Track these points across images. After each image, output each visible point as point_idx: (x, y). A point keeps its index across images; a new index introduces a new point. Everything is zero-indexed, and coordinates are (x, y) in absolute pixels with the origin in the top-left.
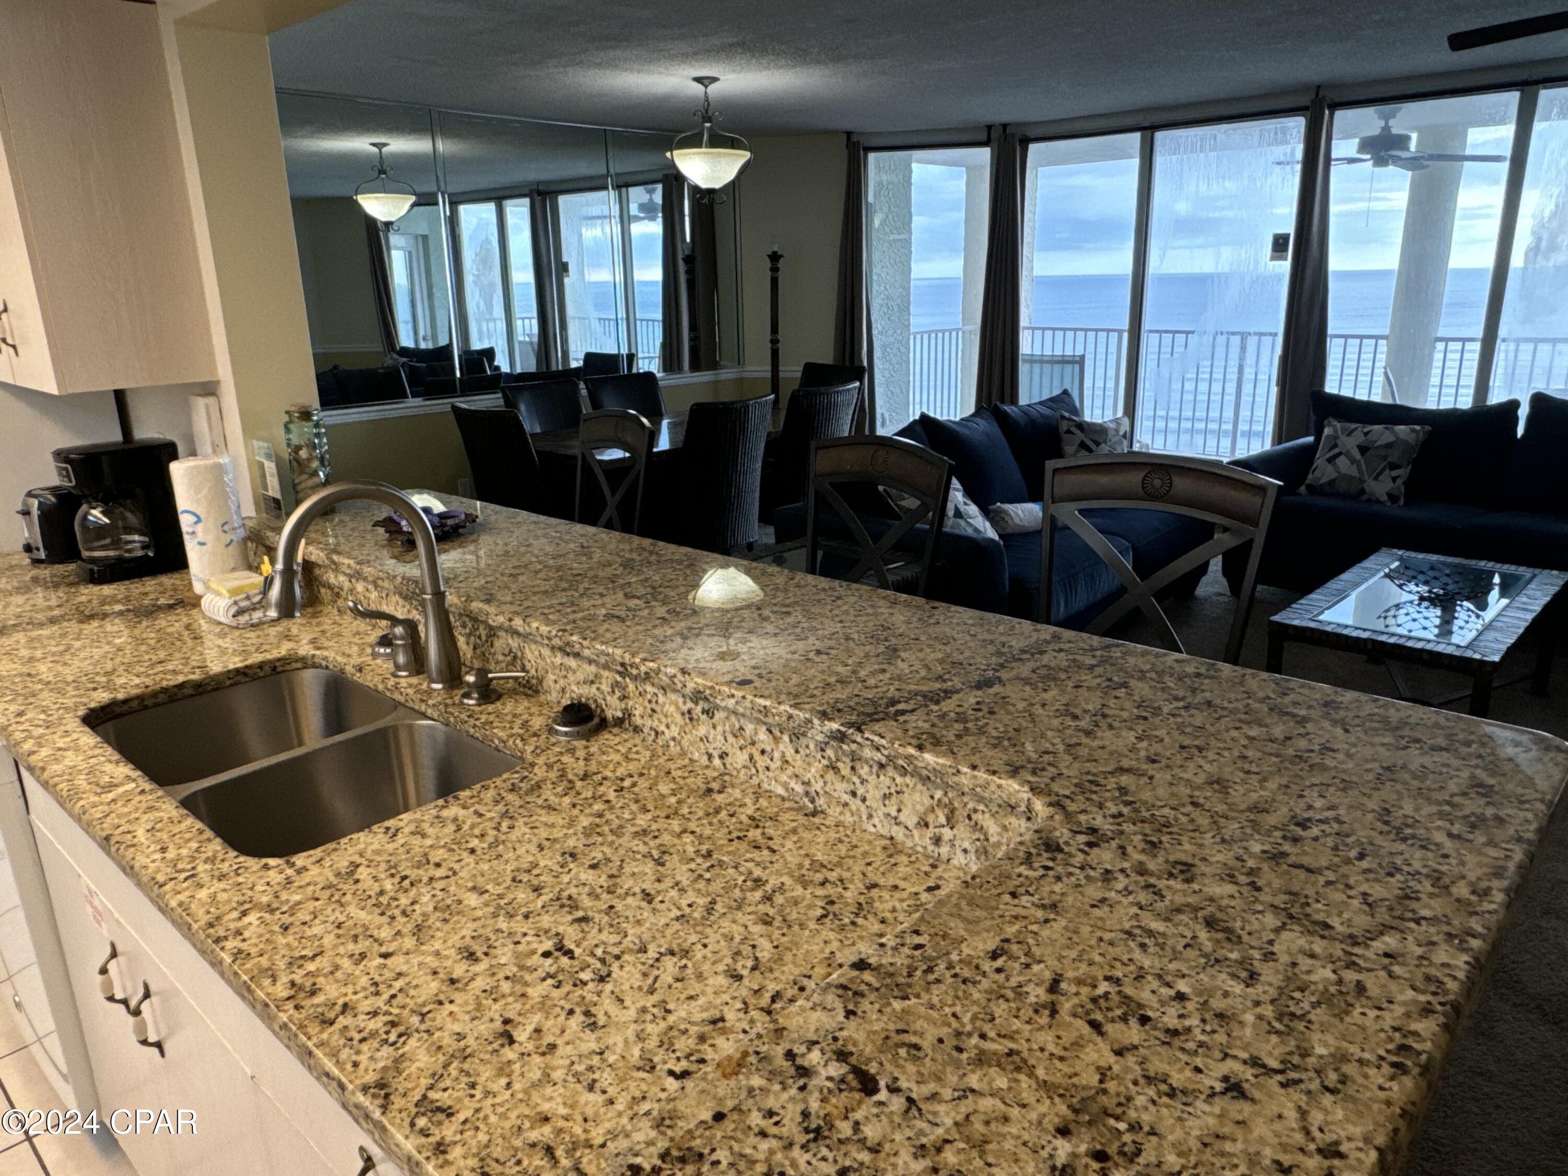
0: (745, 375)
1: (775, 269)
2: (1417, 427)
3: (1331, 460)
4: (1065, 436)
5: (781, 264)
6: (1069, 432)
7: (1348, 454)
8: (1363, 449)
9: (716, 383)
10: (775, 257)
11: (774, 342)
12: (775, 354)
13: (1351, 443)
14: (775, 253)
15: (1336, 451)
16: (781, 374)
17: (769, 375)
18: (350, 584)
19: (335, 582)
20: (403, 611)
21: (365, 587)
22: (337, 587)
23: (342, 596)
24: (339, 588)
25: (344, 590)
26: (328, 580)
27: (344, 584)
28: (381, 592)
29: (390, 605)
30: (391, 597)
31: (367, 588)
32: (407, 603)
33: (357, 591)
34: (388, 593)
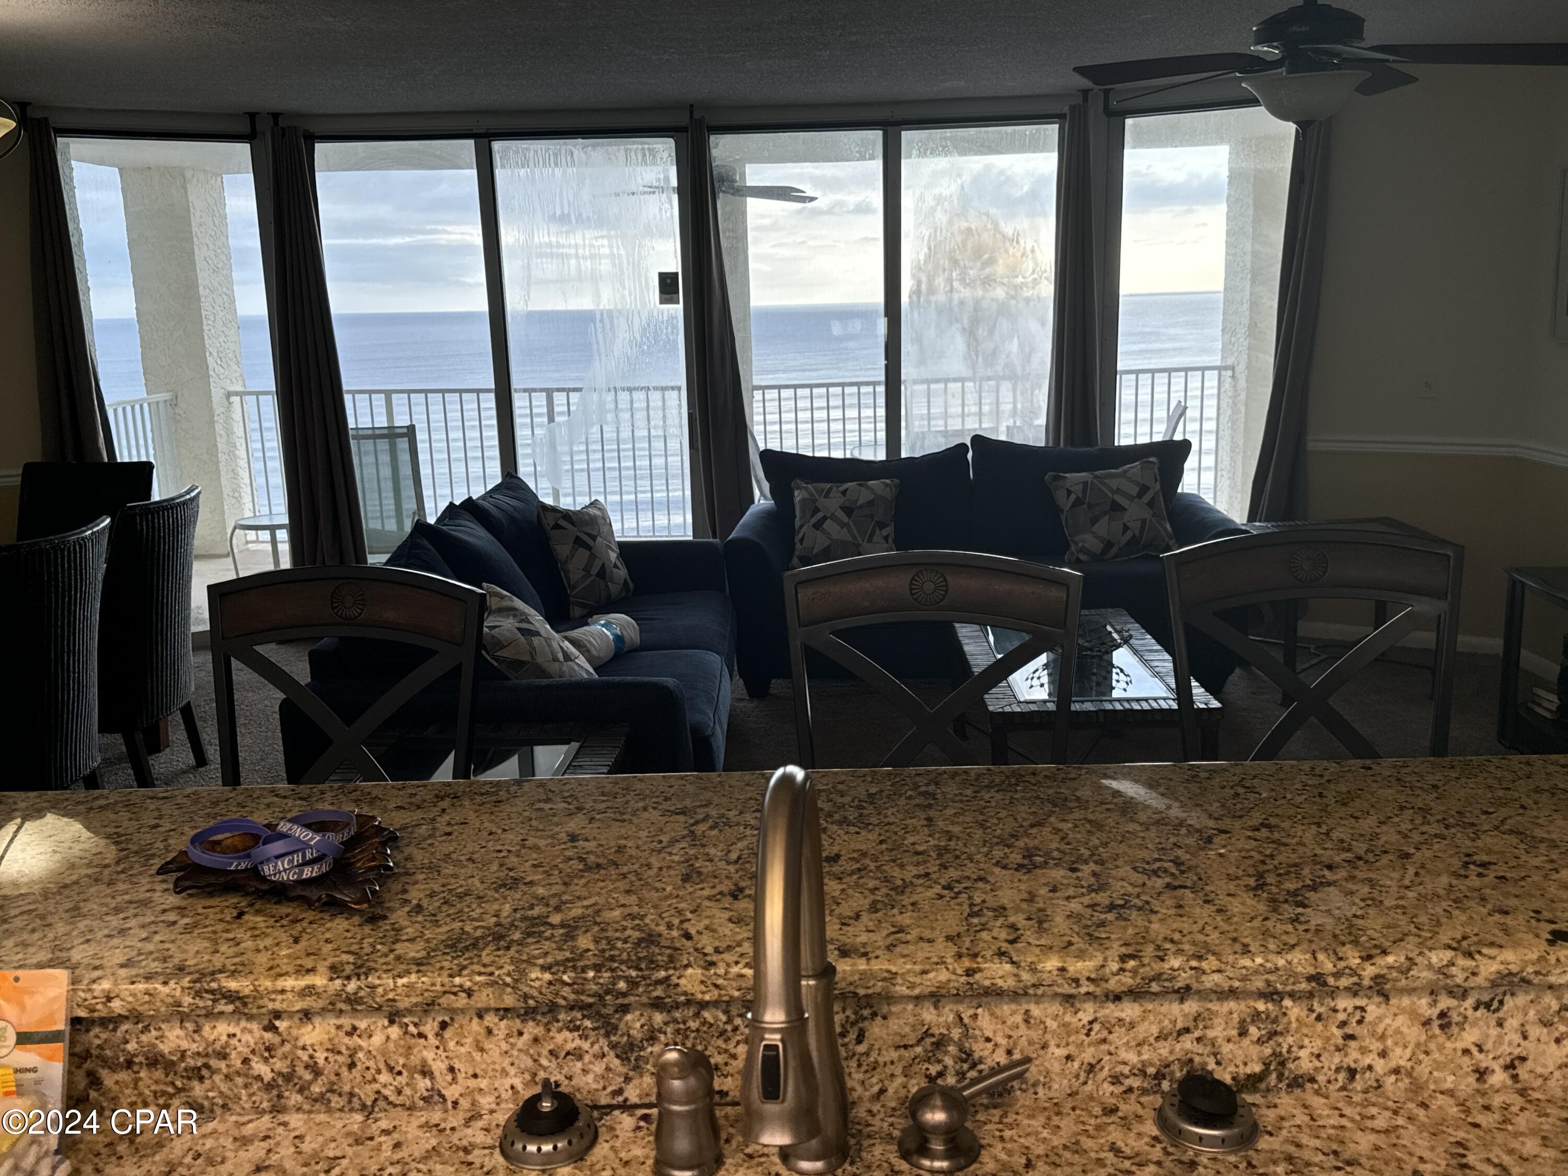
2: (888, 481)
3: (818, 526)
4: (554, 534)
6: (557, 526)
7: (833, 518)
8: (848, 510)
13: (832, 504)
15: (820, 515)
18: (268, 1036)
19: (185, 1045)
20: (513, 1045)
21: (339, 1027)
22: (198, 1054)
23: (218, 1071)
24: (207, 1055)
25: (233, 1055)
26: (154, 1046)
27: (234, 1042)
28: (416, 1025)
29: (451, 1044)
30: (461, 1027)
31: (349, 1029)
32: (531, 1023)
33: (300, 1043)
34: (447, 1019)
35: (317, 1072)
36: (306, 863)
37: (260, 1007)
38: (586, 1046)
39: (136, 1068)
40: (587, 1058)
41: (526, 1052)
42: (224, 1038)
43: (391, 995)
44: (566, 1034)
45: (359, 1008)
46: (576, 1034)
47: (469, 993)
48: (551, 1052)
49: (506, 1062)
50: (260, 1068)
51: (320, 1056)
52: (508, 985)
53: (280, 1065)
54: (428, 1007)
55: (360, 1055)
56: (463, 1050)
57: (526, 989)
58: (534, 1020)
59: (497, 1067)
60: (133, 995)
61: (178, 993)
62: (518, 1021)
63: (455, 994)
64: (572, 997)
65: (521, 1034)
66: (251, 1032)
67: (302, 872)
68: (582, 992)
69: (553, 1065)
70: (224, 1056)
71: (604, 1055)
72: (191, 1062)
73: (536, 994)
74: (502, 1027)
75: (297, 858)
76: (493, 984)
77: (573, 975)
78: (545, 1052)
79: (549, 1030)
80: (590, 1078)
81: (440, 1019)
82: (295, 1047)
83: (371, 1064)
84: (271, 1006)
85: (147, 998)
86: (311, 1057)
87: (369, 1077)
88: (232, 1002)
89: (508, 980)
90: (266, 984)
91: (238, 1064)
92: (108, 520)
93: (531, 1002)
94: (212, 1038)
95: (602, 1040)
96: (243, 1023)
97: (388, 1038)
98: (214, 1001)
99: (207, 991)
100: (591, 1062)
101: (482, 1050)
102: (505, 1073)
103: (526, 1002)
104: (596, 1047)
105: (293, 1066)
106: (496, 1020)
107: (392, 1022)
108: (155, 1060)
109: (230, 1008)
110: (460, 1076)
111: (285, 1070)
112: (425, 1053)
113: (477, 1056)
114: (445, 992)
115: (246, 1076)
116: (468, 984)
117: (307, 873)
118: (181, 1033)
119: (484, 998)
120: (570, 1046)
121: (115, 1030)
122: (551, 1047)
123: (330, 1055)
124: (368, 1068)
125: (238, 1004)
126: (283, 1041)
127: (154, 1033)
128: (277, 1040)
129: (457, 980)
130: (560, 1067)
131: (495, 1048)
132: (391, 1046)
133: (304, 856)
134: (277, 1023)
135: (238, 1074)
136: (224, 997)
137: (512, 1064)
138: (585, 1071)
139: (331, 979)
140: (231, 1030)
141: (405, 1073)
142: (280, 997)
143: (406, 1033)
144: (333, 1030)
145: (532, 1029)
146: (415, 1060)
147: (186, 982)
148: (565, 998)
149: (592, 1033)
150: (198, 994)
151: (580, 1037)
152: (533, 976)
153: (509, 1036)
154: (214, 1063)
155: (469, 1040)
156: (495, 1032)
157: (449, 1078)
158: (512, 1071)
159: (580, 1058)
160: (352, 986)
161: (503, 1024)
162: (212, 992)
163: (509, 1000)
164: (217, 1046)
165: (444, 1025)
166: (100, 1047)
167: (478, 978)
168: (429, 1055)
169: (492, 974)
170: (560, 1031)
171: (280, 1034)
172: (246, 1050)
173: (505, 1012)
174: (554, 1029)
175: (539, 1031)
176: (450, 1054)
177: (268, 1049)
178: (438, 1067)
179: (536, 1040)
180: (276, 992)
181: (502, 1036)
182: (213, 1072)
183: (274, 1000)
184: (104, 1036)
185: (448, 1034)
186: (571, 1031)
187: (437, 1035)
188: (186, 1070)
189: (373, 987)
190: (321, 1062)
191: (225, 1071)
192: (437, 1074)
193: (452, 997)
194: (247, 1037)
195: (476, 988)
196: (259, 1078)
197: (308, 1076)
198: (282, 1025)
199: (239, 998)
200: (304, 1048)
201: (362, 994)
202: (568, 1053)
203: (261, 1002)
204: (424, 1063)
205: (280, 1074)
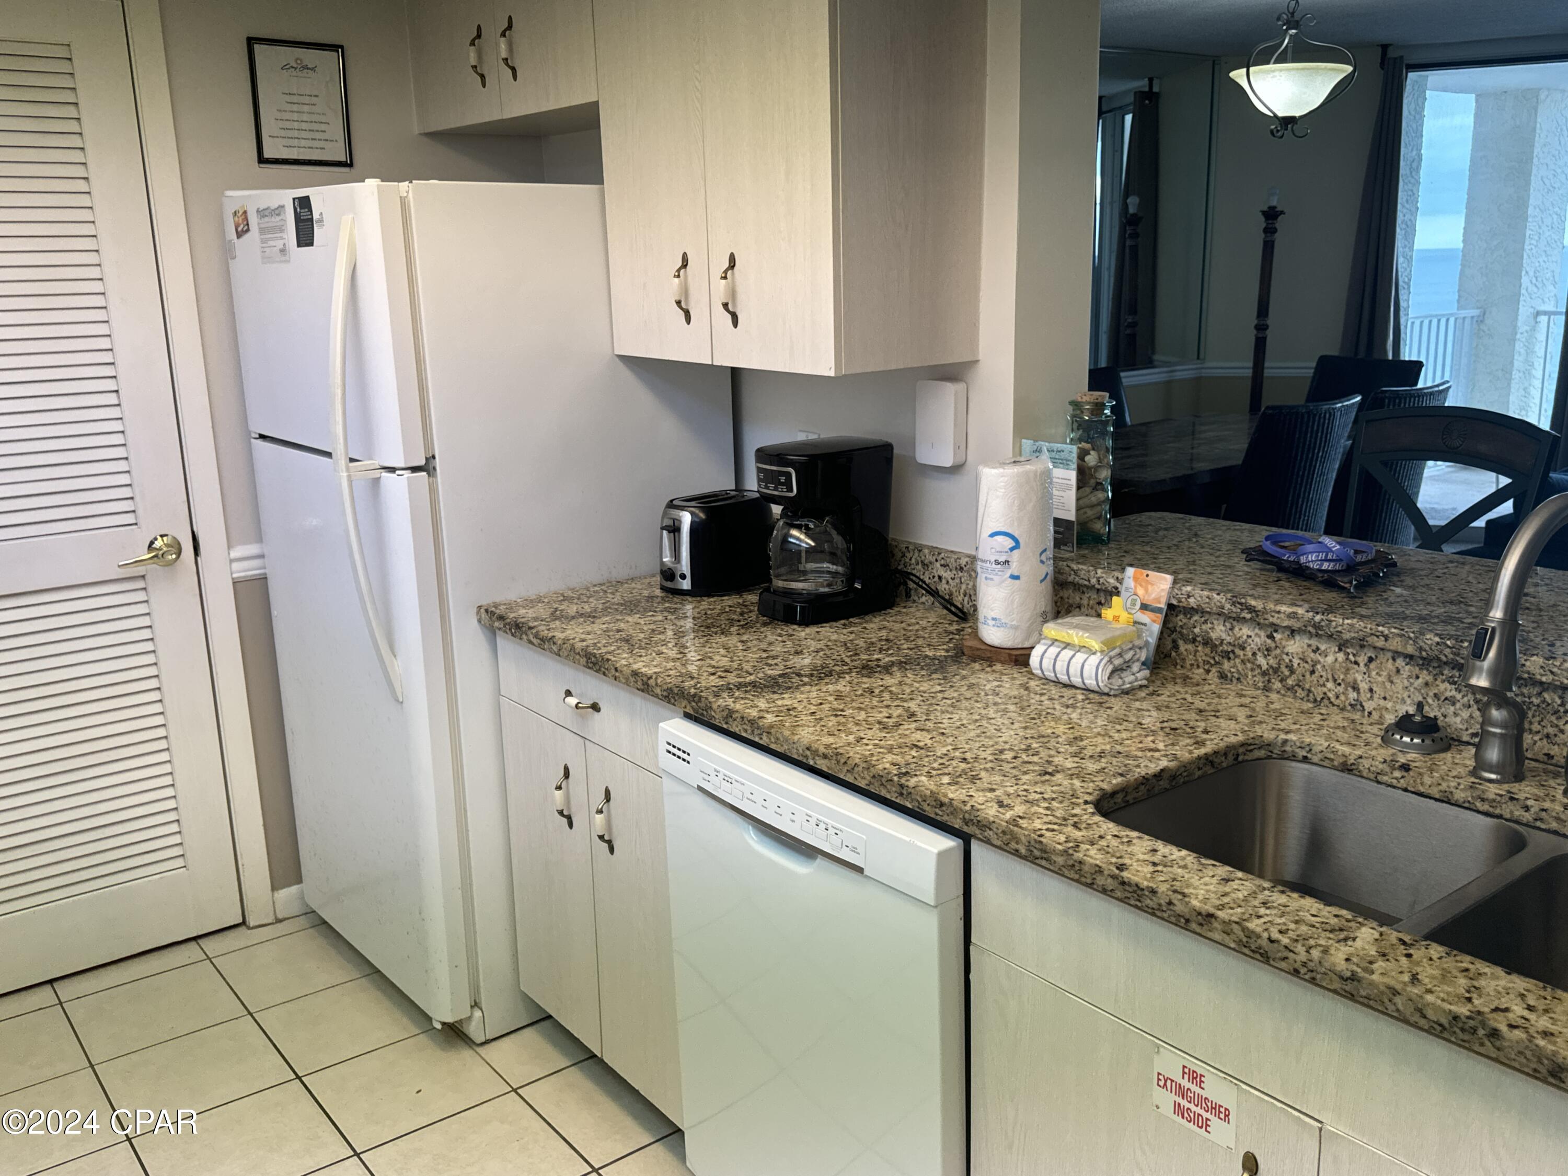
0: (1205, 373)
1: (1270, 231)
5: (1280, 223)
9: (1168, 384)
10: (1271, 215)
11: (1261, 328)
12: (1260, 345)
14: (1272, 208)
16: (1267, 373)
17: (1249, 373)
18: (1269, 641)
19: (1224, 636)
20: (1412, 684)
21: (1309, 646)
22: (1230, 643)
23: (1238, 656)
24: (1234, 645)
25: (1248, 648)
26: (1208, 633)
27: (1250, 640)
28: (1354, 655)
29: (1374, 673)
30: (1381, 663)
31: (1314, 648)
32: (1425, 672)
33: (1286, 651)
34: (1373, 656)
35: (1292, 672)
36: (1326, 560)
37: (1265, 619)
38: (1459, 696)
39: (1197, 644)
40: (1458, 705)
41: (1419, 691)
42: (1245, 637)
43: (1339, 629)
44: (1447, 685)
45: (1320, 632)
46: (1453, 687)
47: (1386, 638)
48: (1435, 695)
49: (1406, 694)
50: (1261, 660)
51: (1296, 662)
52: (1410, 638)
53: (1273, 662)
54: (1362, 643)
55: (1319, 667)
56: (1380, 679)
57: (1422, 644)
58: (1428, 670)
59: (1399, 696)
60: (1201, 597)
61: (1223, 601)
62: (1417, 668)
63: (1378, 637)
64: (1451, 656)
65: (1418, 677)
66: (1260, 637)
67: (1322, 565)
68: (1458, 655)
69: (1435, 704)
70: (1243, 648)
71: (1470, 706)
72: (1225, 648)
73: (1428, 649)
74: (1406, 670)
75: (1322, 556)
76: (1401, 636)
77: (1454, 642)
78: (1431, 694)
79: (1436, 680)
80: (1458, 720)
81: (1369, 655)
82: (1282, 652)
83: (1324, 674)
84: (1271, 620)
85: (1207, 600)
86: (1291, 661)
87: (1321, 682)
88: (1250, 613)
89: (1412, 635)
90: (1271, 606)
91: (1250, 654)
92: (1359, 398)
93: (1424, 654)
94: (1238, 635)
95: (1470, 695)
96: (1257, 631)
97: (1336, 660)
98: (1242, 610)
99: (1239, 603)
100: (1460, 709)
101: (1392, 682)
102: (1403, 701)
103: (1420, 653)
104: (1466, 699)
105: (1279, 664)
106: (1403, 664)
107: (1340, 650)
108: (1207, 642)
109: (1248, 616)
110: (1376, 696)
111: (1275, 666)
112: (1357, 675)
113: (1388, 685)
114: (1372, 634)
115: (1253, 663)
116: (1386, 632)
117: (1325, 566)
118: (1223, 628)
119: (1395, 644)
120: (1448, 694)
121: (1190, 619)
122: (1436, 691)
123: (1301, 662)
124: (1321, 676)
125: (1254, 614)
126: (1277, 647)
127: (1209, 625)
128: (1273, 645)
129: (1380, 628)
130: (1440, 707)
131: (1400, 682)
132: (1337, 665)
133: (1327, 555)
134: (1275, 635)
135: (1249, 661)
136: (1247, 609)
137: (1409, 697)
138: (1456, 714)
139: (1308, 611)
140: (1250, 633)
141: (1343, 686)
142: (1277, 615)
143: (1347, 659)
144: (1305, 647)
145: (1425, 676)
146: (1350, 678)
147: (1229, 595)
148: (1446, 656)
149: (1464, 689)
150: (1234, 604)
151: (1456, 689)
152: (1428, 637)
153: (1410, 677)
154: (1237, 651)
155: (1384, 674)
156: (1402, 672)
157: (1369, 695)
158: (1409, 701)
159: (1454, 704)
160: (1318, 618)
161: (1407, 668)
162: (1241, 604)
163: (1410, 649)
164: (1240, 642)
165: (1371, 660)
166: (1181, 627)
167: (1393, 630)
168: (1359, 677)
169: (1403, 630)
170: (1443, 681)
171: (1275, 642)
172: (1255, 647)
173: (1410, 658)
174: (1439, 680)
175: (1429, 678)
176: (1372, 680)
177: (1268, 650)
178: (1364, 686)
179: (1427, 684)
180: (1275, 611)
181: (1405, 676)
182: (1237, 657)
183: (1273, 617)
184: (1184, 621)
185: (1372, 666)
186: (1450, 684)
187: (1366, 665)
188: (1222, 652)
189: (1331, 621)
190: (1295, 665)
191: (1242, 657)
192: (1362, 691)
193: (1375, 638)
194: (1257, 640)
195: (1391, 636)
196: (1259, 666)
197: (1287, 673)
198: (1277, 636)
199: (1255, 611)
200: (1287, 654)
201: (1323, 624)
202: (1446, 699)
203: (1266, 616)
204: (1355, 681)
205: (1271, 667)
